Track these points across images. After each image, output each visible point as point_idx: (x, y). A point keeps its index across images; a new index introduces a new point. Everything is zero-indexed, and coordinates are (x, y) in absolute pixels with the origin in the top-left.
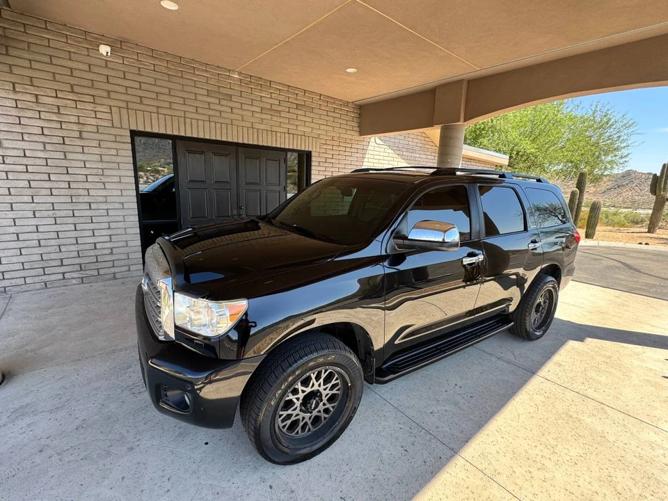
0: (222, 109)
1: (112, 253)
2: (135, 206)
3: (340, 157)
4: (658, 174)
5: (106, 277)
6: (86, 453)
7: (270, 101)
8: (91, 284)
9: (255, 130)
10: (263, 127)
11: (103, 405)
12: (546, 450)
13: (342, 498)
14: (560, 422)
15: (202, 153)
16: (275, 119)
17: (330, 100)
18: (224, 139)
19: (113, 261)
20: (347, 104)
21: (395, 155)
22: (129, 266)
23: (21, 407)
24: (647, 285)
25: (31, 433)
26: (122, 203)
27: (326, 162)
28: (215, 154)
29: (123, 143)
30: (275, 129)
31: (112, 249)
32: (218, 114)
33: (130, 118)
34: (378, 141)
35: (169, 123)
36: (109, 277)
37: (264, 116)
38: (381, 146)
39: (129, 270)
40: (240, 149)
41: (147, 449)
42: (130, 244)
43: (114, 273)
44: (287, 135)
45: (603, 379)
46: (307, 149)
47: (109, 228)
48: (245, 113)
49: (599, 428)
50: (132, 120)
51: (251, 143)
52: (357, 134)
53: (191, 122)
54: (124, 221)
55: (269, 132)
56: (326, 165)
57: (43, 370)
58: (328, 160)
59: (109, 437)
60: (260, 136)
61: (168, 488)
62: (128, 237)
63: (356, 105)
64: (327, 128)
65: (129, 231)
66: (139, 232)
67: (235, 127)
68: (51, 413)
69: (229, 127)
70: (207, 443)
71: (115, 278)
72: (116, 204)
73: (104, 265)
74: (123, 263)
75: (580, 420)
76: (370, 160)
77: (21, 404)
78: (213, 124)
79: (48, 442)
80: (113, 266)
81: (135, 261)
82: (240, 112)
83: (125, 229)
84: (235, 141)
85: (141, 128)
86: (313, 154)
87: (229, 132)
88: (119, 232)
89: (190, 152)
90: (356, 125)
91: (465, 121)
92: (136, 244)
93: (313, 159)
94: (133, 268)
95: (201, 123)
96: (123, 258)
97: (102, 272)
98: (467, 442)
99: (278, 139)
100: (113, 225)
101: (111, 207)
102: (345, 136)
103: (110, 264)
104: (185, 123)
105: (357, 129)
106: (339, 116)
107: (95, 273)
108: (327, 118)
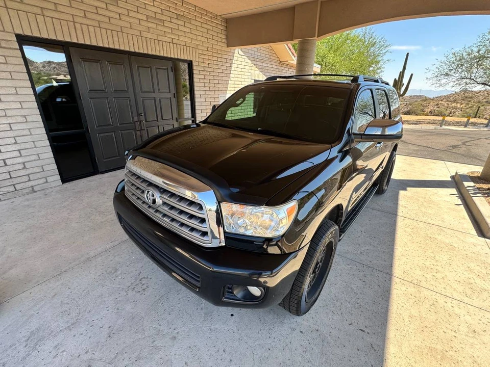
0: (111, 14)
1: (25, 168)
2: (40, 118)
3: (214, 66)
4: (397, 79)
5: (24, 191)
6: (136, 354)
7: (154, 9)
8: (12, 200)
9: (144, 39)
10: (149, 36)
11: (118, 309)
12: (432, 261)
13: (350, 324)
14: (427, 242)
15: (97, 61)
16: (160, 28)
17: (203, 12)
18: (117, 47)
19: (28, 175)
20: (216, 17)
21: (252, 65)
22: (46, 178)
23: (32, 333)
24: (414, 150)
25: (65, 353)
26: (25, 116)
27: (204, 71)
28: (110, 62)
29: (11, 48)
30: (161, 38)
31: (24, 163)
32: (107, 20)
33: (12, 19)
34: (241, 53)
35: (58, 27)
36: (27, 191)
37: (150, 25)
38: (243, 57)
39: (47, 182)
40: (133, 58)
41: (188, 334)
42: (42, 156)
43: (32, 187)
44: (171, 44)
45: (430, 212)
46: (189, 59)
47: (16, 143)
48: (132, 20)
49: (447, 241)
50: (16, 22)
51: (141, 51)
52: (225, 45)
53: (81, 27)
54: (31, 134)
55: (156, 42)
56: (205, 73)
57: (27, 293)
58: (206, 69)
59: (146, 335)
60: (149, 45)
61: (229, 358)
62: (39, 151)
63: (223, 18)
64: (203, 39)
65: (37, 144)
66: (49, 144)
67: (125, 35)
68: (70, 330)
69: (120, 34)
70: (232, 315)
71: (34, 191)
72: (17, 118)
73: (19, 180)
74: (39, 175)
75: (436, 239)
76: (236, 69)
77: (30, 331)
78: (104, 31)
79: (89, 356)
80: (29, 180)
81: (50, 173)
82: (128, 19)
83: (34, 142)
84: (127, 49)
85: (28, 33)
86: (194, 63)
87: (121, 40)
88: (27, 146)
89: (85, 60)
90: (224, 37)
91: (318, 37)
92: (50, 157)
93: (194, 68)
94: (49, 179)
95: (91, 29)
96: (38, 171)
97: (18, 187)
98: (392, 266)
99: (165, 48)
100: (19, 140)
101: (13, 122)
102: (217, 47)
103: (26, 178)
104: (75, 28)
105: (224, 41)
106: (211, 28)
107: (12, 189)
108: (202, 30)
